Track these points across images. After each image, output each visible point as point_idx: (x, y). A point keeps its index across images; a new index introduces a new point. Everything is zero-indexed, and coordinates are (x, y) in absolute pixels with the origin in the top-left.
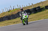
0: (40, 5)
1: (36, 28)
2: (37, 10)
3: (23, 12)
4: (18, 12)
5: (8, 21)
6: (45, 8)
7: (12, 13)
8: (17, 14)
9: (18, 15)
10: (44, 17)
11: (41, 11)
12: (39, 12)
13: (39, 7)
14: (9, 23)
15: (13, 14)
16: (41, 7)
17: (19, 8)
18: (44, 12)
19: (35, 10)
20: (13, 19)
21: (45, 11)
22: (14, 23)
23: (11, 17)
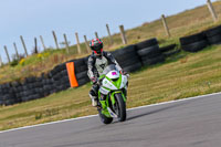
0: (159, 31)
1: (140, 139)
2: (145, 56)
3: (104, 60)
4: (55, 65)
5: (10, 107)
6: (183, 48)
7: (30, 70)
8: (50, 78)
9: (56, 79)
10: (175, 91)
11: (163, 61)
12: (154, 63)
13: (153, 42)
14: (14, 117)
15: (33, 73)
16: (163, 41)
17: (60, 47)
18: (175, 67)
19: (137, 54)
20: (33, 99)
21: (179, 62)
22: (37, 118)
23: (25, 87)
